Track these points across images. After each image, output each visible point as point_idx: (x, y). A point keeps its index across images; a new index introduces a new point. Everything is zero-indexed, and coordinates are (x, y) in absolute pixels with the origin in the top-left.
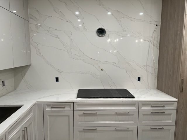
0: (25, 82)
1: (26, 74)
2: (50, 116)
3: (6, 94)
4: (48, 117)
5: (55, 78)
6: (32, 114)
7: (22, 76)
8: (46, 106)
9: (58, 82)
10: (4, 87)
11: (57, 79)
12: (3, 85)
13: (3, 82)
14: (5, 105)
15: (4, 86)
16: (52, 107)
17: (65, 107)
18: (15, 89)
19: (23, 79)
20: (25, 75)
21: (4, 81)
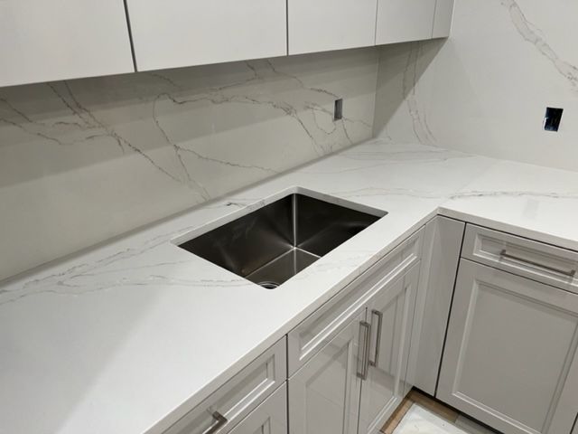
0: (410, 111)
1: (421, 78)
2: (482, 284)
3: (341, 151)
4: (475, 286)
5: (544, 112)
6: (410, 259)
7: (405, 88)
8: (477, 241)
9: (554, 132)
10: (339, 121)
11: (554, 118)
12: (338, 116)
13: (338, 103)
14: (325, 195)
15: (341, 118)
16: (503, 253)
17: (572, 274)
18: (374, 136)
19: (404, 98)
20: (414, 84)
21: (341, 100)
